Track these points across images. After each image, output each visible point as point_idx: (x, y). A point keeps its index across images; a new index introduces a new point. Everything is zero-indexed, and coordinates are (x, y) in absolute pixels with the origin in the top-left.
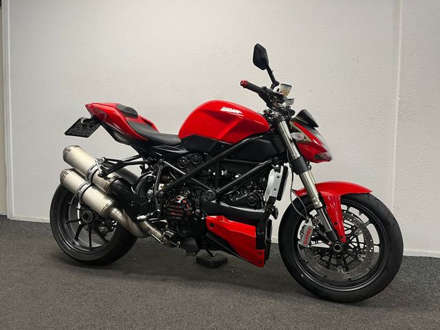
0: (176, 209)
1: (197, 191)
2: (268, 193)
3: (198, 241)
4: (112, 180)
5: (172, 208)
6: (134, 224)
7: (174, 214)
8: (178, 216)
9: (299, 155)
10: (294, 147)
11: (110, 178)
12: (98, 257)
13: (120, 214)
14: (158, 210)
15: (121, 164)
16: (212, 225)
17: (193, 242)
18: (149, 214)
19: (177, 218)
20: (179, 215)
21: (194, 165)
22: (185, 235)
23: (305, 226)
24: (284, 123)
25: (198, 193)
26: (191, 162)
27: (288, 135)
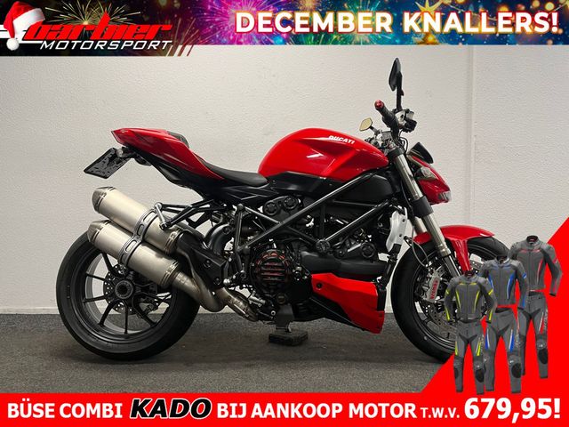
0: (272, 267)
1: (293, 244)
2: (392, 240)
3: (295, 309)
4: (177, 234)
5: (267, 266)
6: (209, 293)
7: (268, 274)
8: (274, 277)
9: (421, 195)
10: (416, 185)
12: (144, 347)
14: (243, 271)
16: (319, 285)
17: (288, 311)
18: (230, 278)
19: (273, 279)
20: (275, 274)
21: (288, 211)
22: (282, 300)
23: (430, 278)
24: (402, 156)
25: (295, 245)
26: (283, 208)
27: (408, 171)
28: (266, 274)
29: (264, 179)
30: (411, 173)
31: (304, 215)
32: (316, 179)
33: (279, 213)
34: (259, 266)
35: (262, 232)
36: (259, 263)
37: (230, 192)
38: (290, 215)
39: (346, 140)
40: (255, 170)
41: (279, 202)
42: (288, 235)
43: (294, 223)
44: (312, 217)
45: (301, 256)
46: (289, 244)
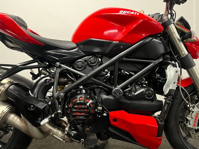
0: (80, 108)
1: (96, 90)
2: (168, 86)
4: (7, 86)
5: (76, 108)
6: (34, 128)
7: (78, 114)
9: (187, 53)
10: (183, 46)
11: (4, 84)
13: (18, 120)
14: (59, 111)
15: (16, 69)
16: (115, 120)
17: (94, 136)
18: (50, 117)
19: (81, 117)
20: (82, 114)
21: (92, 67)
22: (88, 131)
23: (193, 112)
24: (172, 25)
25: (97, 91)
26: (88, 65)
27: (177, 36)
28: (75, 114)
29: (74, 45)
30: (179, 37)
31: (103, 69)
32: (111, 43)
33: (85, 68)
34: (71, 109)
35: (73, 82)
36: (71, 105)
37: (50, 54)
38: (93, 70)
39: (133, 13)
40: (70, 39)
41: (85, 61)
42: (92, 84)
43: (96, 75)
44: (109, 70)
45: (101, 99)
46: (93, 90)
